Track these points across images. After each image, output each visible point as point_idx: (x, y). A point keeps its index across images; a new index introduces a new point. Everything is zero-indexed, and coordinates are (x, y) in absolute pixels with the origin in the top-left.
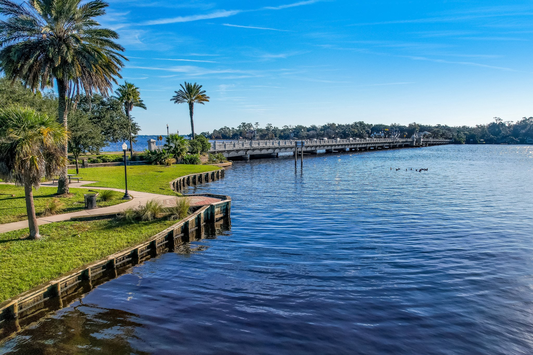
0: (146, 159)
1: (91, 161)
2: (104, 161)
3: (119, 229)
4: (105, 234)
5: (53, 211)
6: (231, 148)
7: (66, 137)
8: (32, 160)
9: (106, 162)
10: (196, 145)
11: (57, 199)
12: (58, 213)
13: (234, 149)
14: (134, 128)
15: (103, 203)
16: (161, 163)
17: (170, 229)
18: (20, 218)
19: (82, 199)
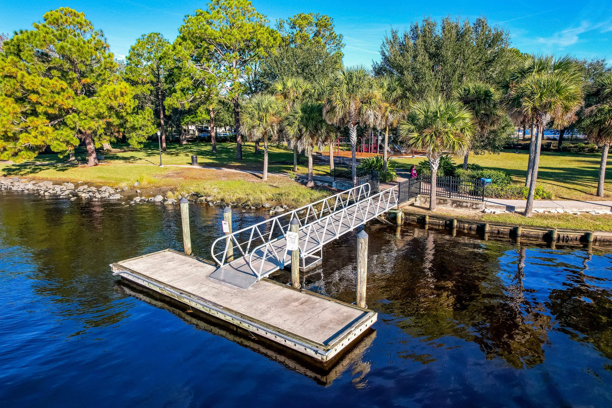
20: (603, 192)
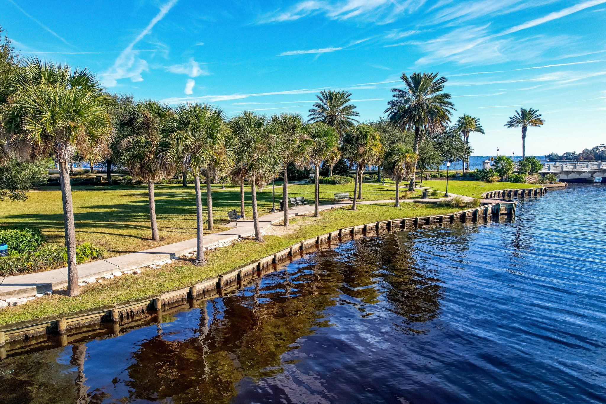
0: (474, 176)
1: (432, 176)
2: (441, 176)
3: (436, 208)
4: (429, 209)
5: (406, 198)
6: (570, 170)
7: (416, 158)
8: (401, 169)
9: (443, 177)
10: (524, 165)
11: (408, 193)
12: (408, 198)
13: (575, 170)
14: (468, 151)
15: (432, 197)
16: (487, 180)
17: (464, 211)
18: (391, 199)
19: (421, 194)
20: (158, 234)
